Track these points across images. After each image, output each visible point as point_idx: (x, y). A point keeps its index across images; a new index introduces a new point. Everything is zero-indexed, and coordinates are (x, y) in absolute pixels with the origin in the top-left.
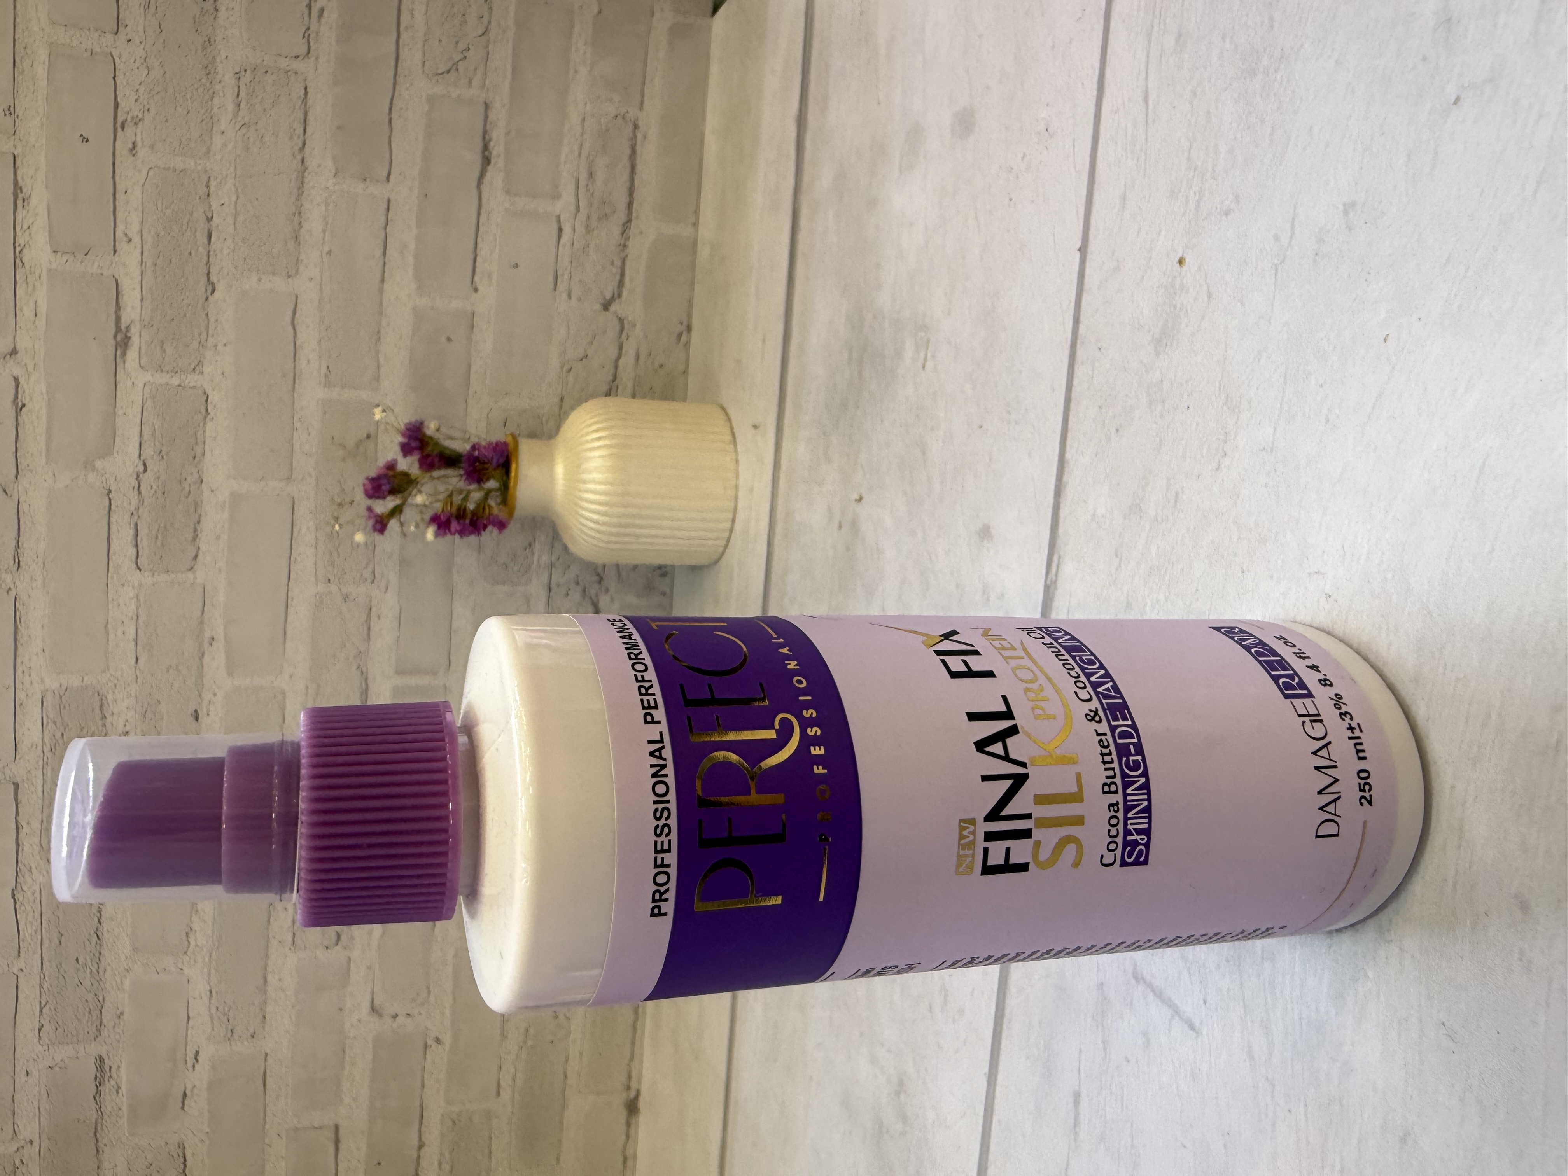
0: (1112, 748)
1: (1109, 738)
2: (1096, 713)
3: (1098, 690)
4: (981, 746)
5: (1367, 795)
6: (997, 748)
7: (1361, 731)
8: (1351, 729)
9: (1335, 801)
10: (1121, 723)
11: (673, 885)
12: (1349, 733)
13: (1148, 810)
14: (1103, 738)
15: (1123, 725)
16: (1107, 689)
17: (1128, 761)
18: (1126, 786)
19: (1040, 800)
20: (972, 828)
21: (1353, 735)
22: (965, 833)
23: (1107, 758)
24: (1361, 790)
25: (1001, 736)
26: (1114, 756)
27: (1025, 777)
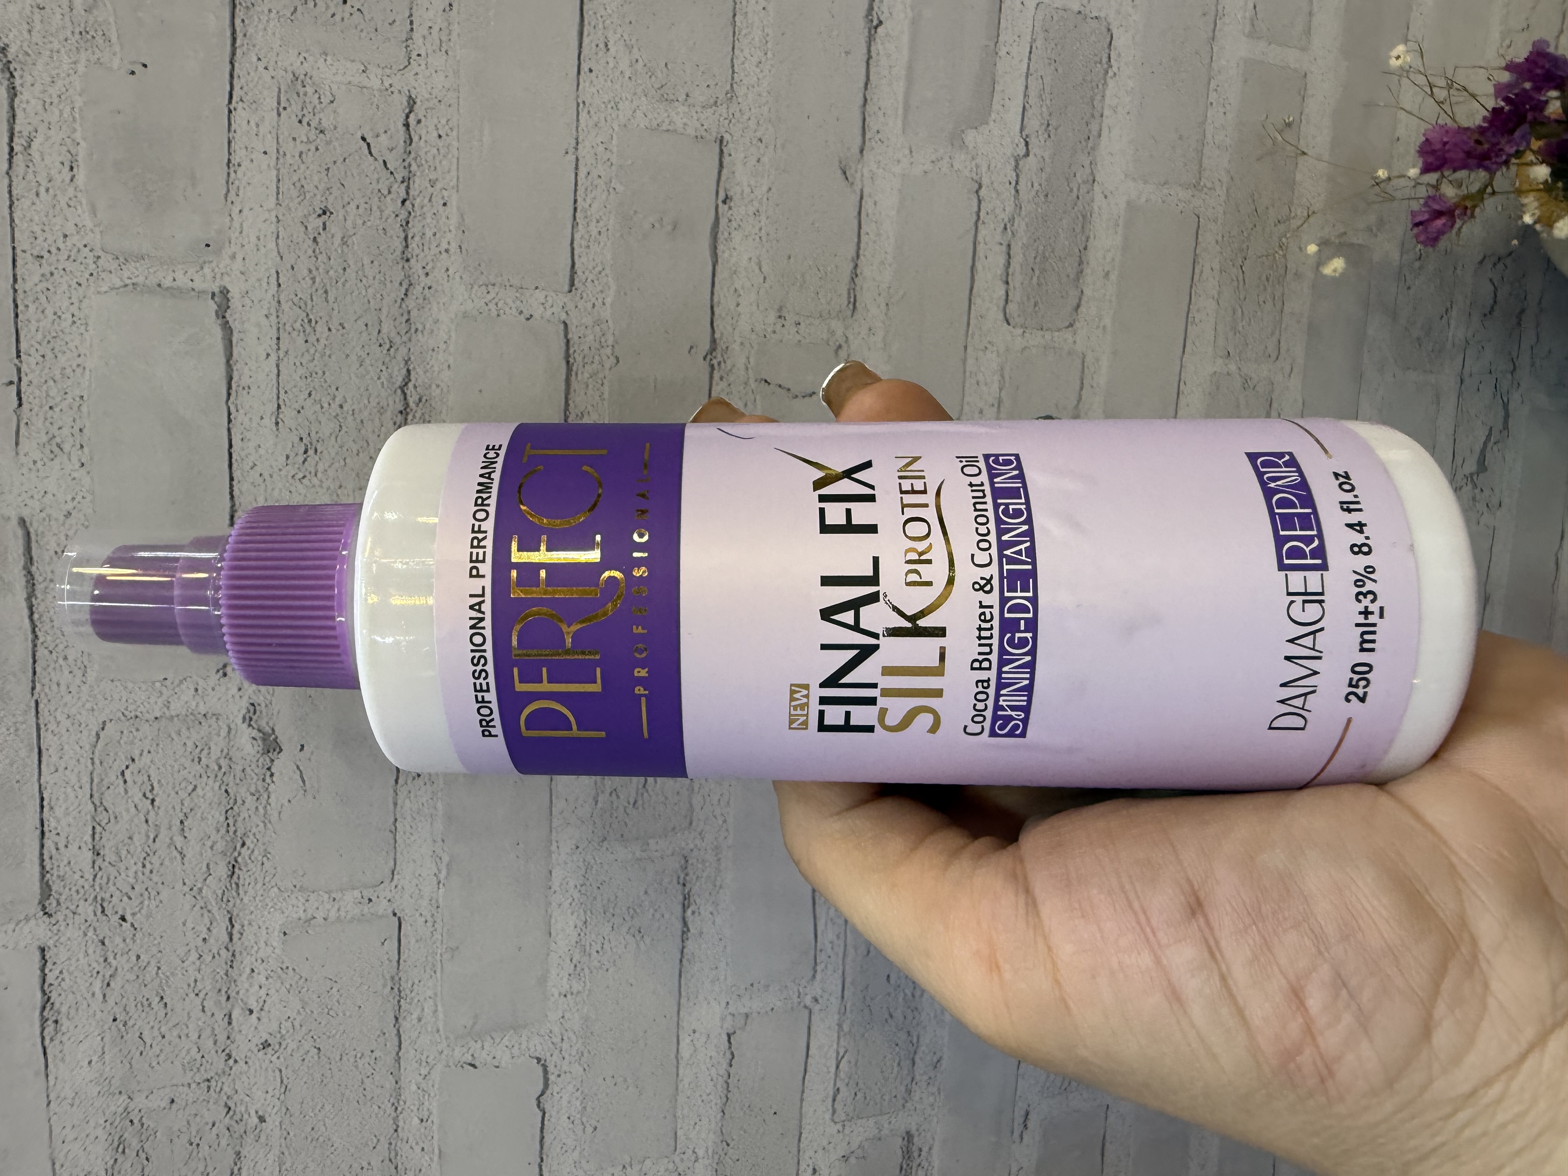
0: (996, 623)
1: (996, 611)
2: (989, 581)
3: (1005, 552)
4: (827, 614)
5: (1360, 692)
6: (848, 617)
7: (1381, 616)
8: (1366, 613)
9: (1306, 695)
10: (1019, 594)
11: (496, 715)
12: (1361, 619)
13: (1029, 689)
14: (987, 611)
15: (1019, 597)
16: (1019, 552)
17: (1012, 638)
18: (1002, 663)
19: (888, 671)
20: (805, 692)
21: (1366, 622)
22: (796, 696)
23: (984, 634)
24: (1350, 685)
25: (855, 605)
26: (996, 632)
27: (876, 647)
